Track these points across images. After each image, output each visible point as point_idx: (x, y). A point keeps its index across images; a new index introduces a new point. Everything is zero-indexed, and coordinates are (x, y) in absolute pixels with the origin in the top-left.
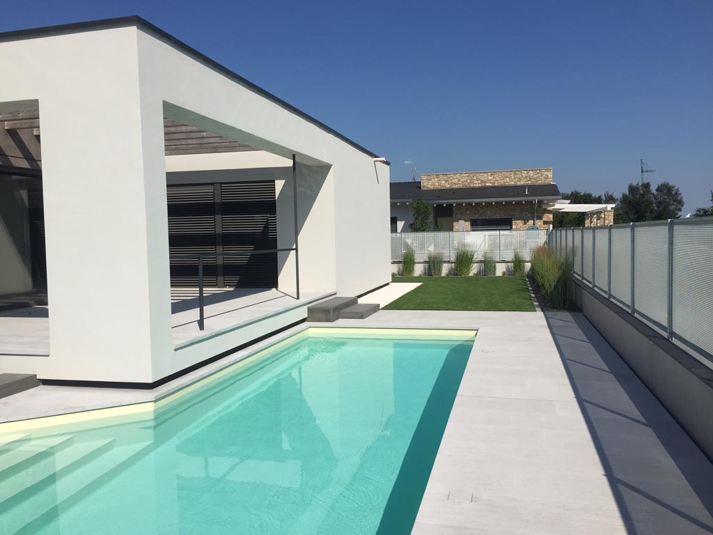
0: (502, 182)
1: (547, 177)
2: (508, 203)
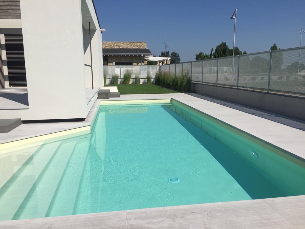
0: (127, 47)
1: (144, 46)
2: (131, 56)
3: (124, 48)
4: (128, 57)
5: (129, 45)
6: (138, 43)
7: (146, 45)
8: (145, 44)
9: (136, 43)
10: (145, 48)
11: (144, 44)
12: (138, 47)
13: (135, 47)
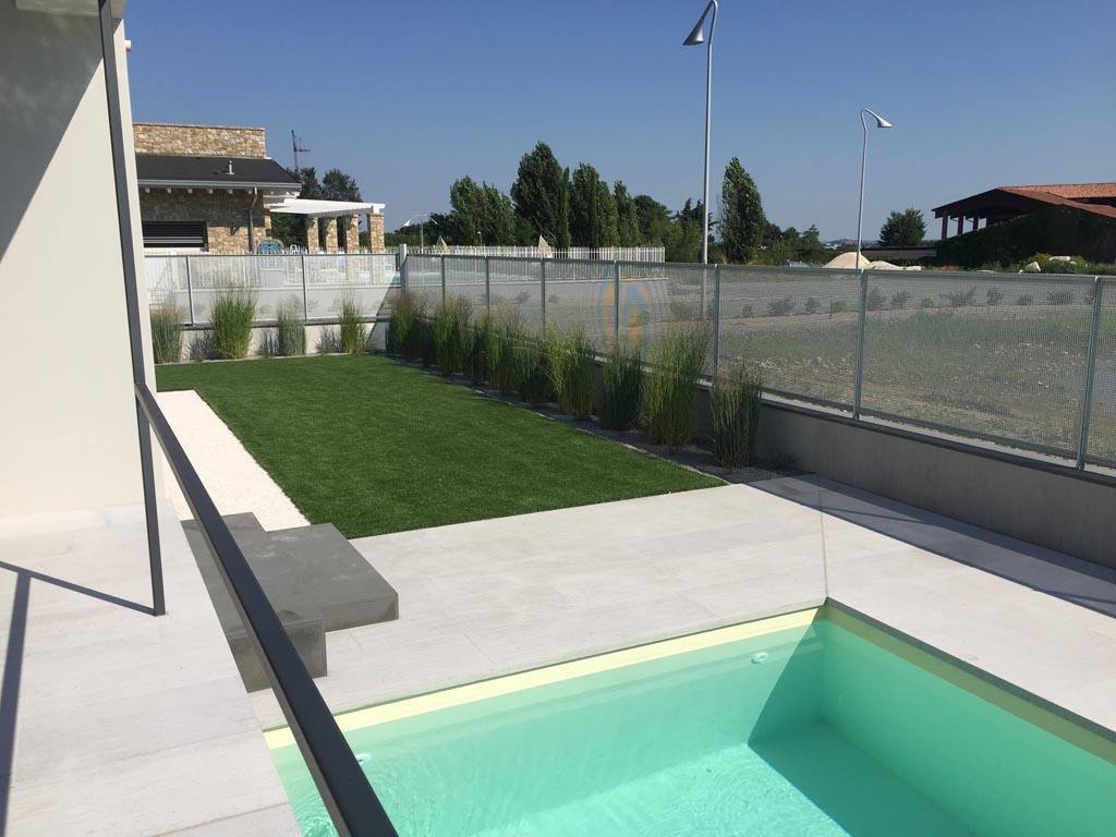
0: (169, 146)
1: (255, 146)
2: (199, 192)
3: (156, 151)
4: (182, 199)
5: (178, 138)
6: (224, 133)
7: (261, 140)
8: (258, 138)
9: (214, 131)
10: (257, 154)
11: (253, 137)
12: (223, 152)
13: (209, 152)
